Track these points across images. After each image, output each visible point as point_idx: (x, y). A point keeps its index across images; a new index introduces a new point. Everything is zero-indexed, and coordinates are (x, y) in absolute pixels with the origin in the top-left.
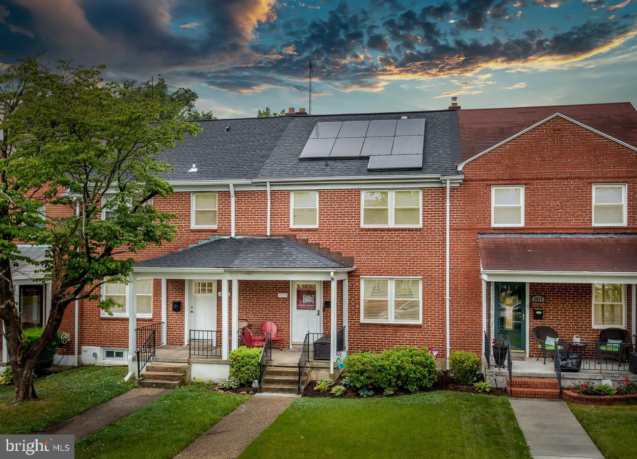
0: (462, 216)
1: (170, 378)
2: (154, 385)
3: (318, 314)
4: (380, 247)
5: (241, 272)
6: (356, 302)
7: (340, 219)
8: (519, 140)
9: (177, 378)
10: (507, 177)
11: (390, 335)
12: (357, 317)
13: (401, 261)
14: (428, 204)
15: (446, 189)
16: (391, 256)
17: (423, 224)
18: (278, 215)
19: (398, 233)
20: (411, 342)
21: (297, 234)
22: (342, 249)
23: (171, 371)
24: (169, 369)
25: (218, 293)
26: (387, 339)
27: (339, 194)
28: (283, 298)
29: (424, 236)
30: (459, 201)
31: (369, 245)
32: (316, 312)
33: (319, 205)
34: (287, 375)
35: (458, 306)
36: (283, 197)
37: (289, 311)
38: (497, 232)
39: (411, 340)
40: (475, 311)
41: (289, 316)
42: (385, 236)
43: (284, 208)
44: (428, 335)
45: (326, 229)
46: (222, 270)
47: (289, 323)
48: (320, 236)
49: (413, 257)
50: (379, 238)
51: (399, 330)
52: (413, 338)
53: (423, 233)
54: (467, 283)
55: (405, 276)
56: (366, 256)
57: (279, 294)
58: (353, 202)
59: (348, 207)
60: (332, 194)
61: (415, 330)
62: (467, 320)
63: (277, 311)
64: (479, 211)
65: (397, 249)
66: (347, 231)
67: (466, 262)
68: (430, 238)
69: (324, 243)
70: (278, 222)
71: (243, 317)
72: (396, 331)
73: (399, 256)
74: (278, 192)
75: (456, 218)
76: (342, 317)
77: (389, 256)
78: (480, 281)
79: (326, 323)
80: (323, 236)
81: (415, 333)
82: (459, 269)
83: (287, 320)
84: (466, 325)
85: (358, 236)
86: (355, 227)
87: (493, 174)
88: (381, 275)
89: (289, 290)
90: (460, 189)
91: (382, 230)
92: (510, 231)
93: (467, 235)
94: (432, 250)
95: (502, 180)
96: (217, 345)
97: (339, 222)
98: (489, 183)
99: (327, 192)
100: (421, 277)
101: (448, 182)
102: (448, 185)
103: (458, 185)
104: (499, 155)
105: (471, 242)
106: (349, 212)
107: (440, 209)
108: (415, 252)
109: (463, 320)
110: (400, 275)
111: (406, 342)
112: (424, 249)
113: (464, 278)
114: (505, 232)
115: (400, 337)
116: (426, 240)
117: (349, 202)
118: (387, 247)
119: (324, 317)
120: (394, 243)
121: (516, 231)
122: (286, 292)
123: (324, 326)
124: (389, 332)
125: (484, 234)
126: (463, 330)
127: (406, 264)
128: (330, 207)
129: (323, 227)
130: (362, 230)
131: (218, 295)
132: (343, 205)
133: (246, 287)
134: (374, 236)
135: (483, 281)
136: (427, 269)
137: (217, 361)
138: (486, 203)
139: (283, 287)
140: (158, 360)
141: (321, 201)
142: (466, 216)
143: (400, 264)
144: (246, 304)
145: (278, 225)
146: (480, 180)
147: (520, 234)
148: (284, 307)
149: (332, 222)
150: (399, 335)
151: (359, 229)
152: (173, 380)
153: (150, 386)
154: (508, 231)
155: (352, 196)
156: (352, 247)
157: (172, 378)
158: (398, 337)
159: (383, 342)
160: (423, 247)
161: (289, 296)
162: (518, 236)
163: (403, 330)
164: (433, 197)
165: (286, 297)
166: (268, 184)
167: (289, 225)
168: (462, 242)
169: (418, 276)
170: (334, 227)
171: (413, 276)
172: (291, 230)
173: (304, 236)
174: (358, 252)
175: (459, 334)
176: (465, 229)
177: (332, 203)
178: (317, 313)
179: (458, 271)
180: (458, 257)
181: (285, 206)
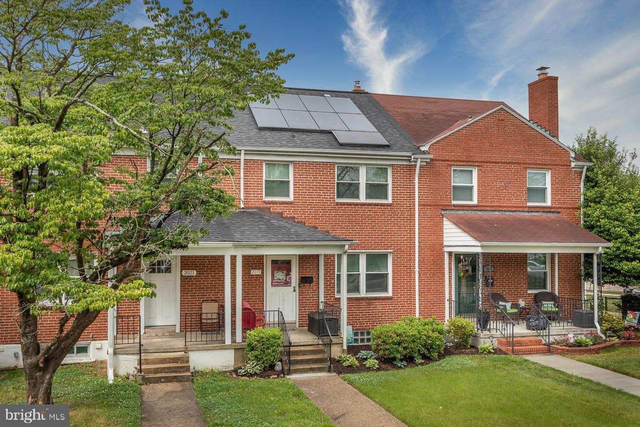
0: (428, 193)
1: (175, 370)
2: (163, 380)
3: (294, 291)
4: (354, 221)
5: (249, 247)
6: (331, 276)
7: (316, 193)
8: (473, 126)
9: (184, 369)
10: (465, 159)
11: (364, 308)
12: (332, 292)
13: (374, 235)
14: (398, 180)
15: (416, 167)
16: (365, 231)
17: (393, 199)
18: (251, 186)
19: (371, 208)
20: (383, 314)
21: (272, 207)
22: (317, 223)
23: (169, 363)
24: (168, 360)
25: (181, 271)
26: (361, 313)
27: (314, 166)
28: (257, 275)
29: (394, 211)
30: (425, 179)
31: (344, 219)
32: (291, 289)
33: (294, 177)
34: (304, 355)
35: (425, 277)
36: (256, 167)
37: (263, 289)
38: (456, 208)
39: (383, 312)
40: (439, 281)
41: (263, 294)
42: (359, 210)
43: (257, 179)
44: (398, 307)
45: (302, 202)
46: (230, 244)
47: (263, 301)
48: (296, 209)
49: (384, 231)
50: (353, 212)
51: (372, 303)
52: (385, 309)
53: (393, 208)
54: (433, 256)
55: (378, 249)
56: (341, 230)
57: (252, 271)
58: (328, 176)
59: (324, 181)
60: (307, 166)
61: (387, 302)
62: (433, 290)
63: (249, 289)
64: (442, 188)
65: (370, 224)
66: (322, 205)
67: (431, 236)
68: (399, 213)
69: (299, 216)
70: (251, 194)
71: (212, 298)
72: (369, 304)
73: (371, 231)
74: (251, 162)
75: (423, 195)
76: (318, 292)
77: (363, 231)
78: (443, 253)
79: (301, 300)
80: (298, 209)
81: (386, 304)
82: (426, 242)
83: (260, 299)
84: (432, 295)
85: (333, 210)
86: (331, 201)
87: (453, 155)
88: (356, 249)
89: (263, 266)
90: (427, 168)
91: (356, 204)
92: (468, 208)
93: (432, 211)
94: (401, 224)
95: (460, 161)
96: (181, 331)
97: (314, 195)
98: (450, 163)
99: (303, 164)
100: (392, 251)
101: (419, 160)
102: (418, 164)
103: (425, 164)
104: (458, 138)
105: (436, 218)
106: (324, 186)
107: (407, 185)
108: (386, 226)
109: (430, 290)
110: (373, 249)
111: (378, 314)
112: (394, 224)
113: (430, 251)
114: (463, 208)
115: (373, 310)
116: (396, 215)
117: (324, 176)
118: (360, 221)
119: (299, 293)
120: (367, 217)
121: (471, 208)
122: (259, 269)
123: (299, 303)
124: (363, 305)
125: (446, 210)
126: (430, 299)
127: (378, 238)
128: (305, 180)
129: (298, 200)
130: (337, 204)
131: (181, 274)
132: (318, 178)
133: (214, 264)
134: (348, 210)
135: (446, 253)
136: (397, 242)
137: (220, 346)
138: (447, 182)
139: (256, 264)
140: (147, 351)
141: (296, 173)
142: (431, 193)
143: (373, 238)
144: (215, 283)
145: (251, 197)
146: (442, 160)
147: (475, 210)
148: (257, 285)
149: (307, 195)
150: (372, 307)
151: (334, 203)
152: (180, 372)
153: (158, 381)
154: (465, 208)
155: (327, 169)
156: (327, 221)
157: (177, 370)
158: (371, 310)
159: (358, 315)
160: (393, 222)
161: (263, 273)
162: (473, 212)
163: (376, 303)
164: (402, 174)
165: (260, 273)
166: (243, 152)
167: (262, 197)
168: (428, 217)
169: (388, 249)
170: (310, 200)
171: (384, 249)
172: (265, 202)
173: (279, 209)
174: (333, 226)
175: (426, 304)
176: (430, 205)
177: (307, 175)
178: (293, 289)
179: (425, 245)
180: (425, 231)
181: (258, 176)
